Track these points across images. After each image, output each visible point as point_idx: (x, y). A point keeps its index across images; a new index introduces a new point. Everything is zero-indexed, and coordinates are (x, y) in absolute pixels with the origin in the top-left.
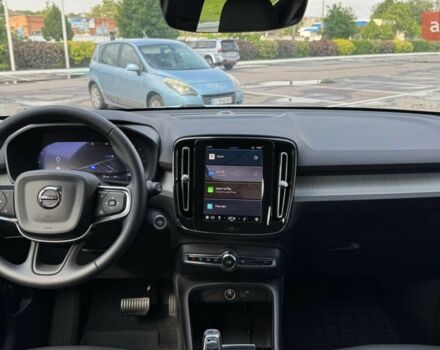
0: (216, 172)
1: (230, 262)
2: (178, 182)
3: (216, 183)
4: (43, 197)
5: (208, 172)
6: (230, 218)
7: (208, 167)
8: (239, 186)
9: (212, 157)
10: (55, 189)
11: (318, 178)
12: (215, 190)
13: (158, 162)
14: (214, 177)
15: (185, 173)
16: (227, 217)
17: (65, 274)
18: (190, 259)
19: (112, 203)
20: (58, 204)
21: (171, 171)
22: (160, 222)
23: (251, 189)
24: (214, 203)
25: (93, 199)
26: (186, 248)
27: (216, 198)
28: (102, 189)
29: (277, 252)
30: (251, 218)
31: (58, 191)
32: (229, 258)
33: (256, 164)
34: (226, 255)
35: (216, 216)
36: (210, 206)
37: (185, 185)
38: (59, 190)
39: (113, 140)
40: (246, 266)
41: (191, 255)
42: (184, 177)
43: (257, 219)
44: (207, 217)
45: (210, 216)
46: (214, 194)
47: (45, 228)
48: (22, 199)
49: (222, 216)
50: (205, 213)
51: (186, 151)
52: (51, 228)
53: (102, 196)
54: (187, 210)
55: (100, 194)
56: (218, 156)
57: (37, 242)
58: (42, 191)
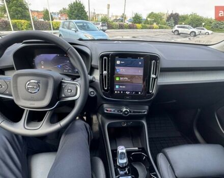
0: (120, 70)
1: (127, 113)
2: (102, 75)
3: (120, 76)
4: (28, 86)
5: (116, 70)
6: (127, 92)
7: (117, 68)
8: (132, 77)
9: (118, 62)
10: (36, 81)
12: (120, 79)
13: (91, 65)
14: (119, 73)
15: (105, 70)
16: (125, 92)
17: (43, 128)
18: (107, 111)
19: (69, 91)
21: (98, 69)
22: (92, 93)
23: (138, 78)
24: (119, 85)
25: (59, 88)
26: (105, 105)
27: (120, 83)
28: (64, 82)
29: (147, 107)
30: (137, 93)
31: (38, 83)
32: (126, 111)
33: (140, 66)
34: (124, 110)
35: (120, 91)
36: (117, 87)
37: (105, 76)
39: (70, 54)
41: (108, 109)
42: (105, 72)
43: (140, 93)
44: (116, 92)
45: (117, 91)
46: (119, 81)
47: (31, 104)
48: (16, 87)
49: (123, 91)
50: (115, 90)
51: (105, 59)
52: (34, 104)
53: (63, 86)
54: (106, 89)
55: (63, 85)
56: (121, 62)
57: (27, 110)
58: (28, 82)
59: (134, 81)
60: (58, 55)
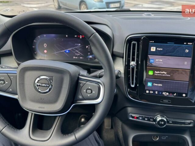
0: (156, 61)
1: (163, 123)
2: (127, 66)
3: (155, 69)
5: (149, 60)
6: (164, 93)
7: (150, 57)
8: (173, 71)
9: (153, 49)
12: (154, 73)
13: (113, 51)
14: (154, 64)
15: (133, 60)
16: (162, 92)
18: (133, 117)
19: (89, 91)
21: (123, 57)
23: (182, 73)
24: (153, 82)
27: (154, 79)
30: (180, 94)
31: (50, 80)
32: (162, 120)
34: (159, 118)
35: (154, 91)
36: (150, 84)
37: (133, 69)
42: (133, 63)
43: (184, 95)
44: (147, 92)
45: (149, 91)
46: (153, 76)
47: (39, 107)
48: (22, 84)
49: (159, 92)
50: (146, 88)
51: (134, 45)
52: (44, 108)
53: (81, 85)
54: (133, 86)
55: (81, 83)
56: (158, 49)
57: (32, 114)
58: (38, 79)
59: (177, 77)
60: (67, 36)
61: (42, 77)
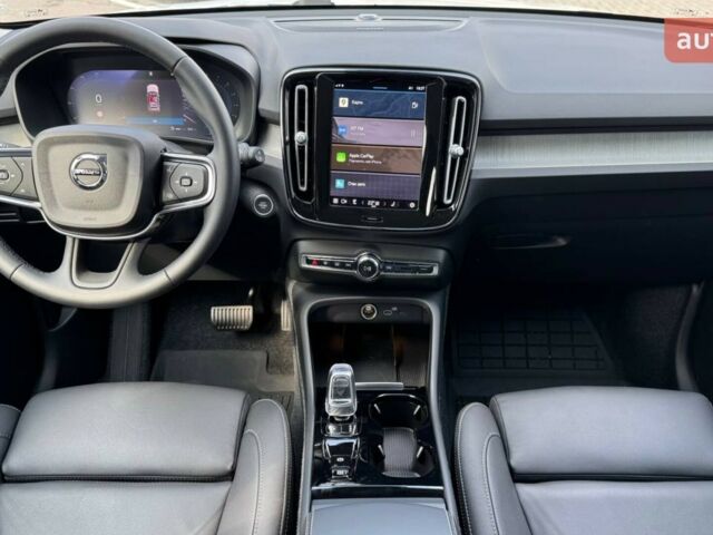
0: (350, 129)
1: (370, 269)
2: (289, 143)
3: (351, 148)
4: (78, 171)
5: (337, 128)
6: (370, 203)
7: (337, 120)
8: (386, 151)
9: (343, 103)
10: (96, 157)
11: (513, 138)
12: (348, 158)
13: (257, 110)
14: (347, 137)
15: (301, 128)
16: (366, 200)
17: (121, 287)
18: (309, 262)
19: (186, 182)
20: (102, 182)
21: (278, 124)
22: (263, 205)
23: (405, 156)
24: (347, 179)
25: (156, 176)
26: (304, 246)
27: (350, 171)
28: (169, 159)
29: (441, 255)
30: (404, 204)
31: (100, 161)
32: (369, 263)
33: (415, 116)
34: (364, 258)
35: (350, 199)
36: (340, 184)
37: (301, 149)
38: (102, 160)
39: (181, 78)
40: (394, 274)
41: (311, 257)
42: (300, 136)
43: (412, 205)
44: (336, 201)
45: (340, 198)
46: (342, 166)
47: (85, 219)
48: (46, 173)
49: (359, 200)
50: (332, 193)
51: (301, 92)
52: (95, 219)
53: (169, 170)
54: (304, 189)
55: (167, 167)
56: (353, 102)
57: (74, 239)
58: (76, 161)
59: (396, 165)
60: (151, 74)
61: (84, 156)
